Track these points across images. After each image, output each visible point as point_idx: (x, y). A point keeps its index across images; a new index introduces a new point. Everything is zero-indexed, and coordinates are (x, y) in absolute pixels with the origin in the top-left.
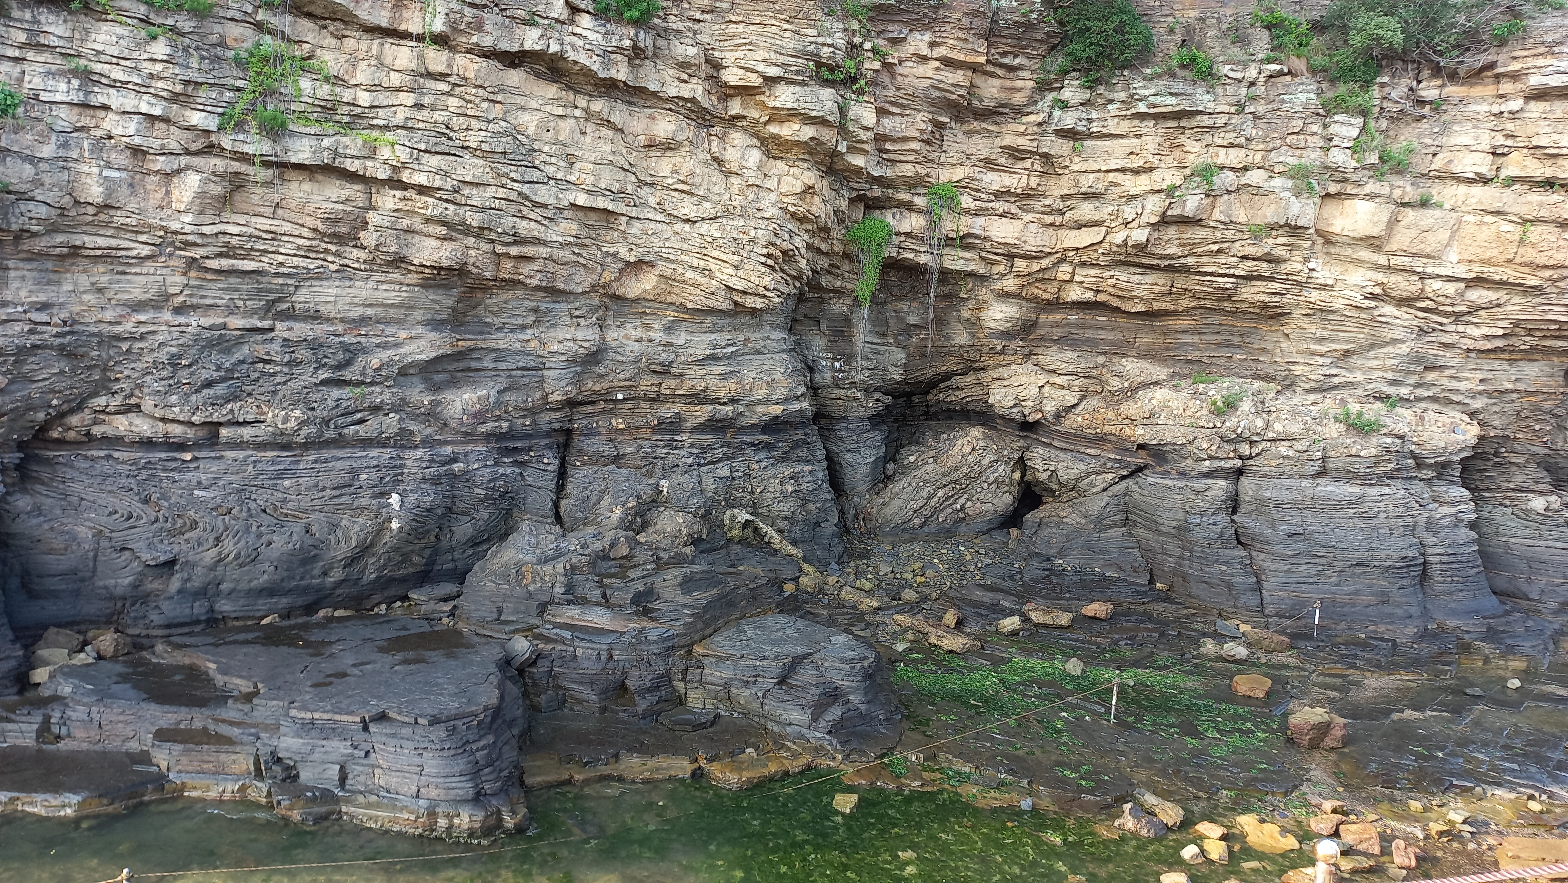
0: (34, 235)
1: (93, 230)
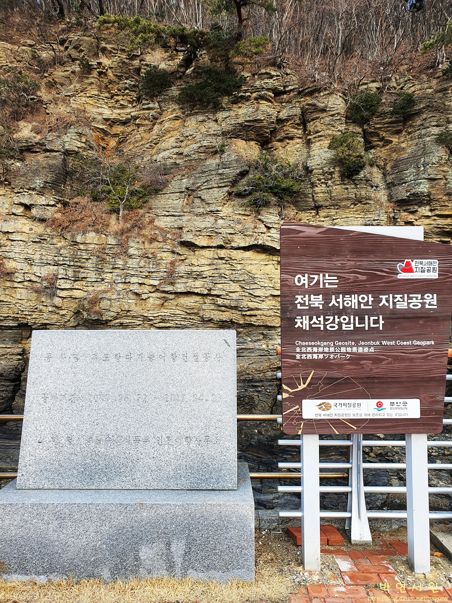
1: (126, 318)
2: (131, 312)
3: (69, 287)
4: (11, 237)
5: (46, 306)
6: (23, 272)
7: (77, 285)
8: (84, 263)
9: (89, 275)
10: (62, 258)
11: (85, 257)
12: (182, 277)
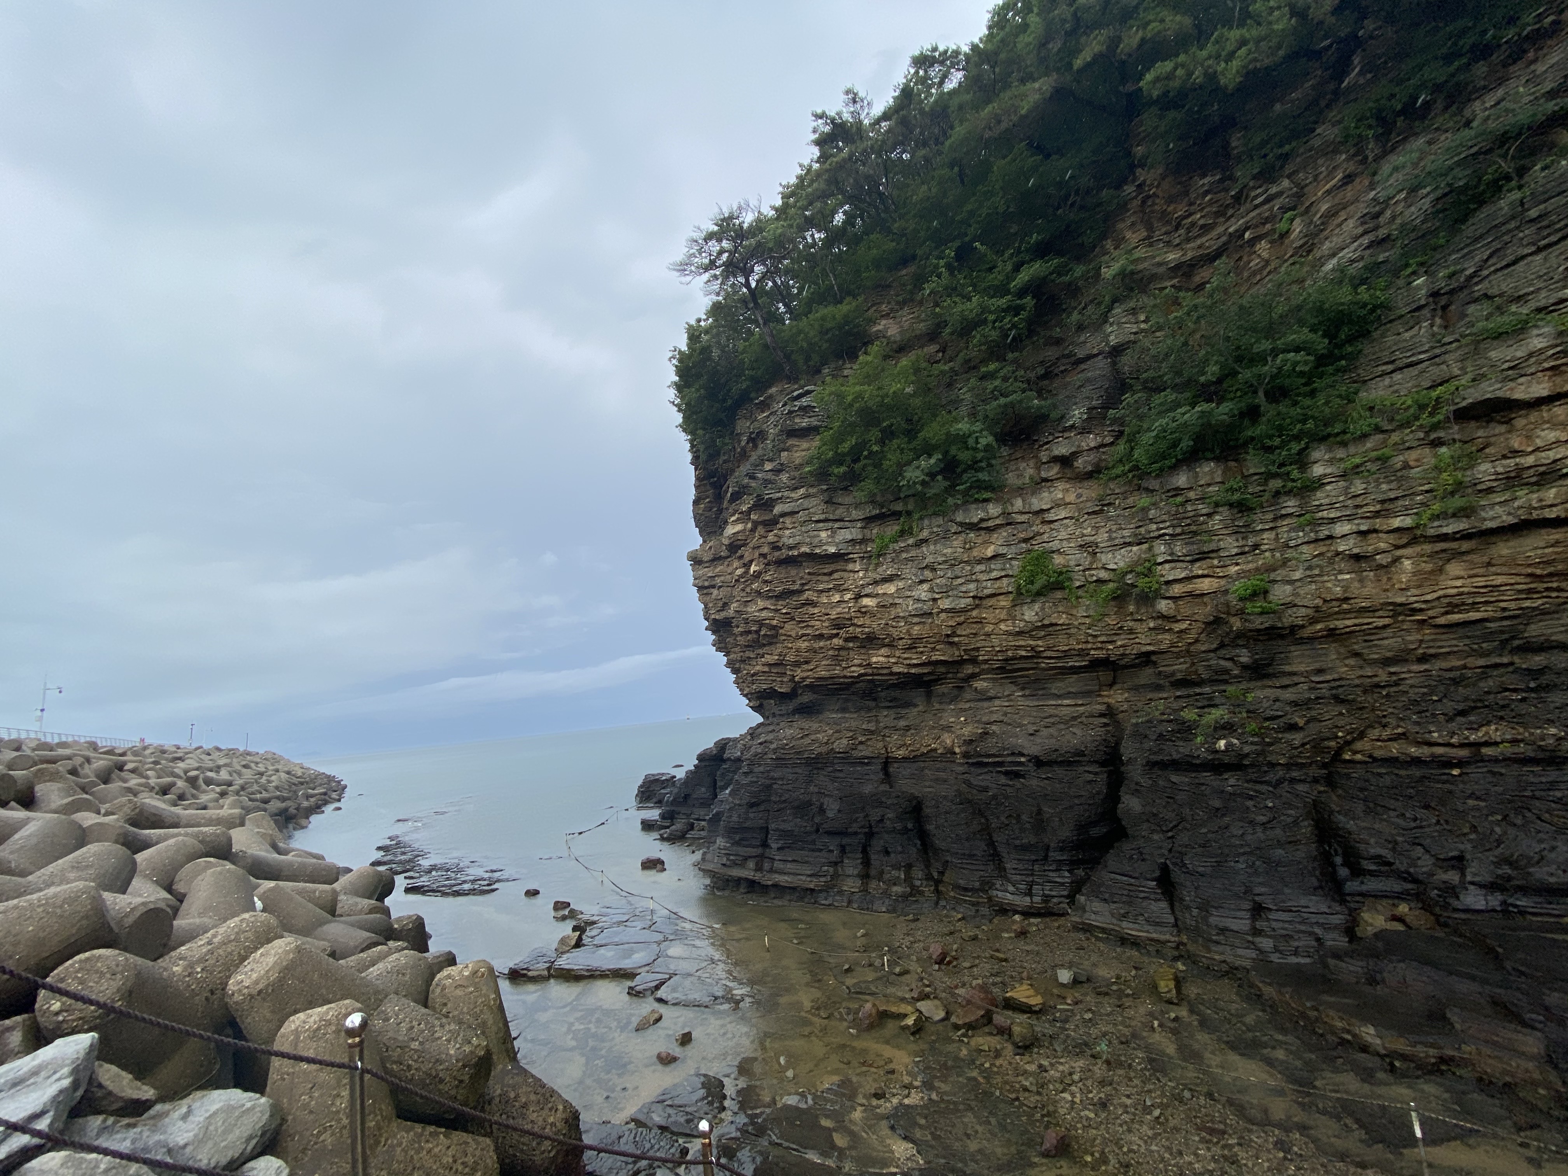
0: (1303, 626)
1: (1341, 616)
2: (1352, 601)
3: (1183, 575)
4: (1051, 516)
5: (1141, 620)
6: (1081, 568)
7: (1200, 568)
8: (1203, 523)
9: (1222, 544)
10: (1154, 527)
11: (1204, 511)
12: (1490, 490)
